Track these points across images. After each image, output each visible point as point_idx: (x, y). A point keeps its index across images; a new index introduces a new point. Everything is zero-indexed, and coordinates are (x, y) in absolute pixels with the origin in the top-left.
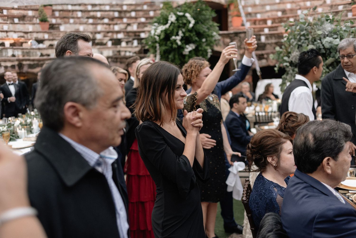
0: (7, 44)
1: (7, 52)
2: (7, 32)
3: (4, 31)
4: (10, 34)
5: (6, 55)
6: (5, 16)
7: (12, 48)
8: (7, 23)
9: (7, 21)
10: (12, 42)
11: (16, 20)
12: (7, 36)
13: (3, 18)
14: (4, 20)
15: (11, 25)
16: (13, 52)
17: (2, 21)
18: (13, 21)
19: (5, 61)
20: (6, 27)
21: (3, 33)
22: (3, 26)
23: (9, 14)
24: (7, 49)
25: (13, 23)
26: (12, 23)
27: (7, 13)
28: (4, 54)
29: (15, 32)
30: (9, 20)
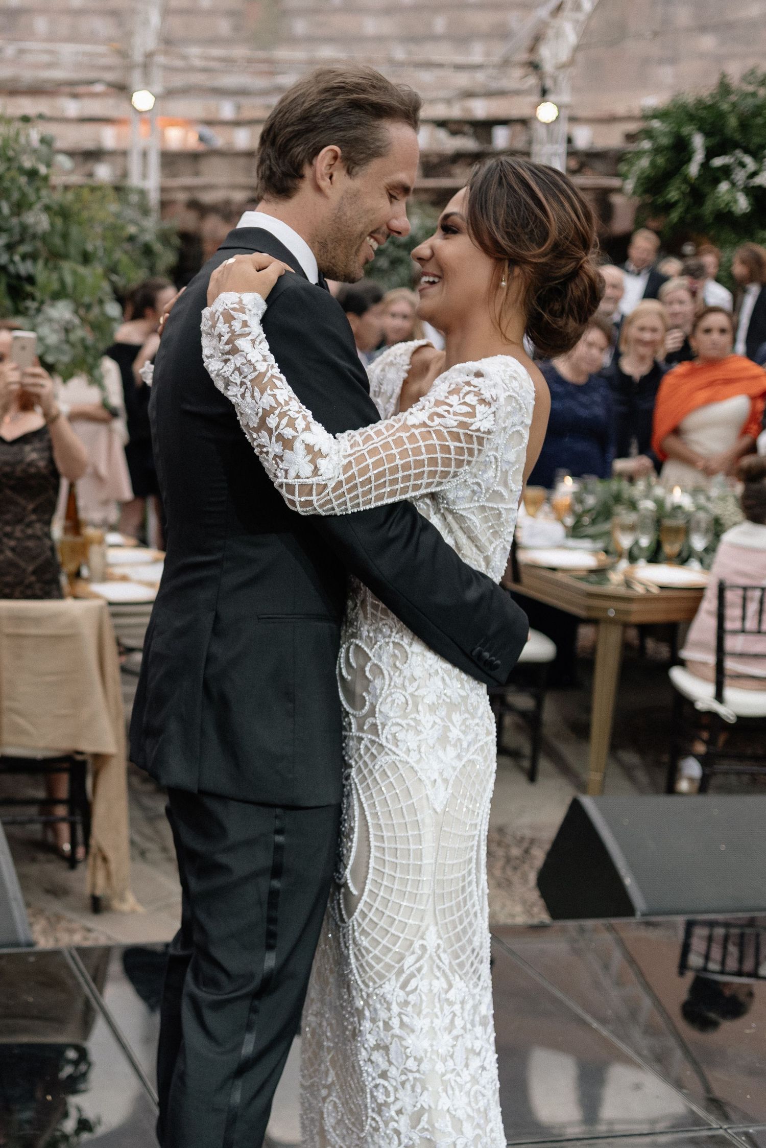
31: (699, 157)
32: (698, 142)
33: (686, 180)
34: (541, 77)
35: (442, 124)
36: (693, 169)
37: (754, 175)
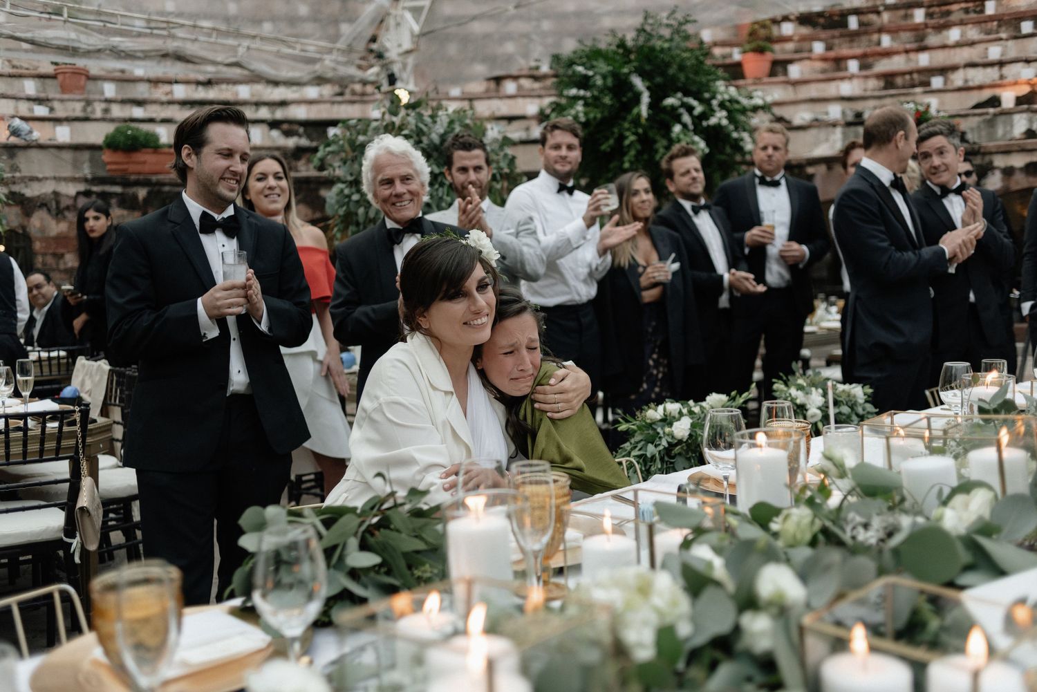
0: (1008, 98)
1: (1012, 126)
2: (1001, 64)
3: (991, 65)
4: (1010, 71)
5: (1004, 135)
6: (991, 19)
7: (1028, 111)
8: (1001, 39)
9: (997, 32)
10: (1024, 90)
11: (1027, 27)
12: (1002, 77)
13: (983, 25)
14: (988, 33)
15: (1011, 43)
16: (1031, 121)
17: (983, 37)
18: (1018, 29)
19: (1007, 152)
20: (995, 52)
21: (989, 70)
22: (987, 49)
23: (1001, 11)
24: (1008, 113)
25: (1018, 36)
26: (1016, 38)
27: (996, 10)
28: (1000, 131)
29: (1028, 61)
30: (1003, 29)
31: (645, 99)
32: (638, 82)
33: (636, 121)
34: (385, 66)
35: (274, 124)
36: (644, 109)
37: (705, 116)
